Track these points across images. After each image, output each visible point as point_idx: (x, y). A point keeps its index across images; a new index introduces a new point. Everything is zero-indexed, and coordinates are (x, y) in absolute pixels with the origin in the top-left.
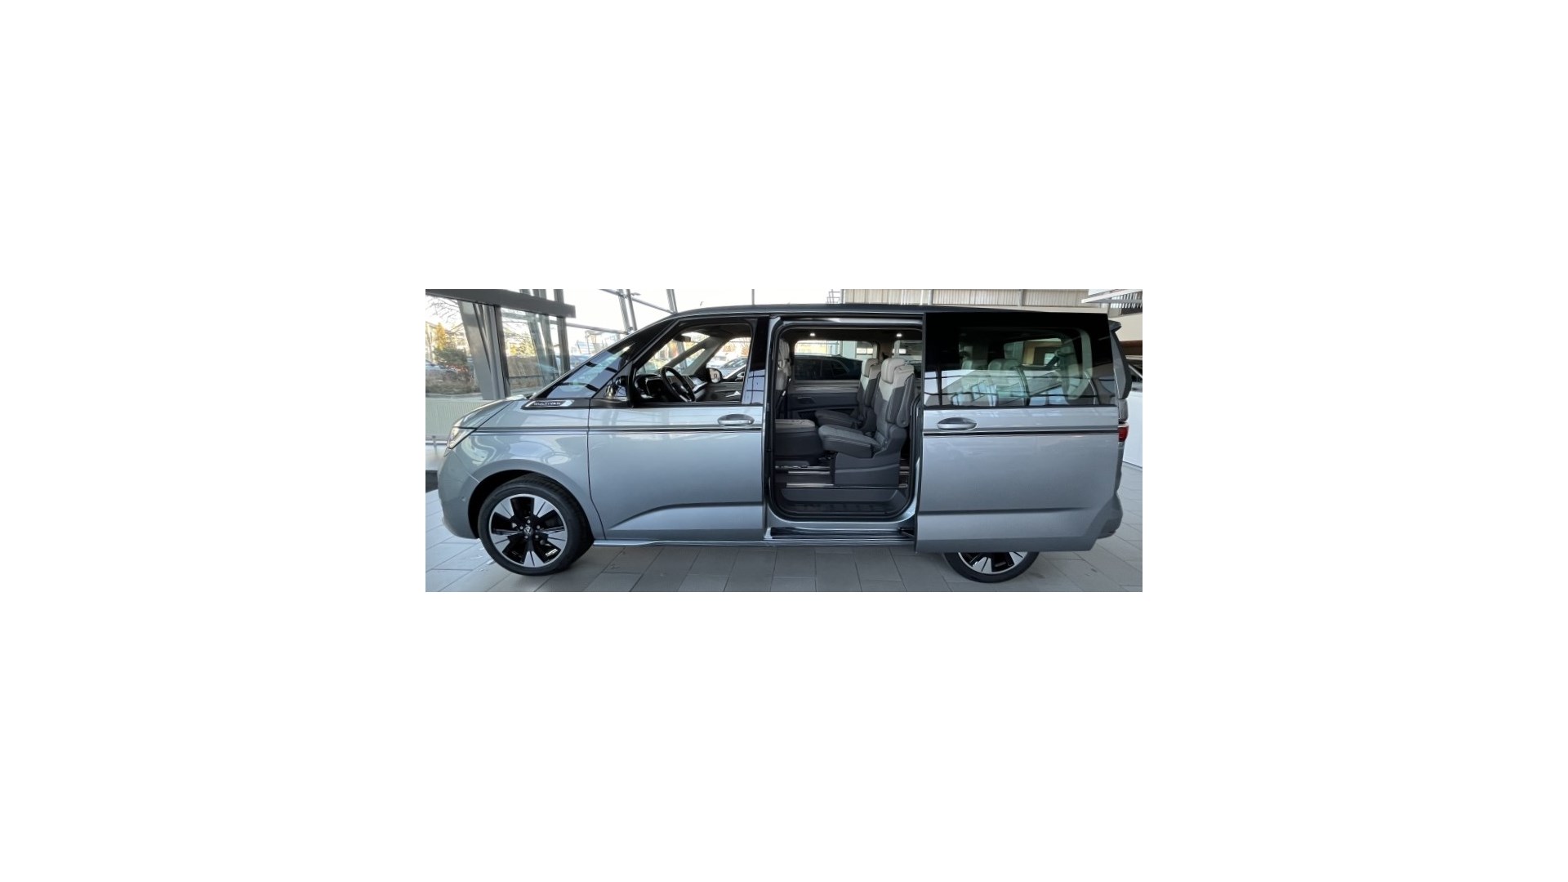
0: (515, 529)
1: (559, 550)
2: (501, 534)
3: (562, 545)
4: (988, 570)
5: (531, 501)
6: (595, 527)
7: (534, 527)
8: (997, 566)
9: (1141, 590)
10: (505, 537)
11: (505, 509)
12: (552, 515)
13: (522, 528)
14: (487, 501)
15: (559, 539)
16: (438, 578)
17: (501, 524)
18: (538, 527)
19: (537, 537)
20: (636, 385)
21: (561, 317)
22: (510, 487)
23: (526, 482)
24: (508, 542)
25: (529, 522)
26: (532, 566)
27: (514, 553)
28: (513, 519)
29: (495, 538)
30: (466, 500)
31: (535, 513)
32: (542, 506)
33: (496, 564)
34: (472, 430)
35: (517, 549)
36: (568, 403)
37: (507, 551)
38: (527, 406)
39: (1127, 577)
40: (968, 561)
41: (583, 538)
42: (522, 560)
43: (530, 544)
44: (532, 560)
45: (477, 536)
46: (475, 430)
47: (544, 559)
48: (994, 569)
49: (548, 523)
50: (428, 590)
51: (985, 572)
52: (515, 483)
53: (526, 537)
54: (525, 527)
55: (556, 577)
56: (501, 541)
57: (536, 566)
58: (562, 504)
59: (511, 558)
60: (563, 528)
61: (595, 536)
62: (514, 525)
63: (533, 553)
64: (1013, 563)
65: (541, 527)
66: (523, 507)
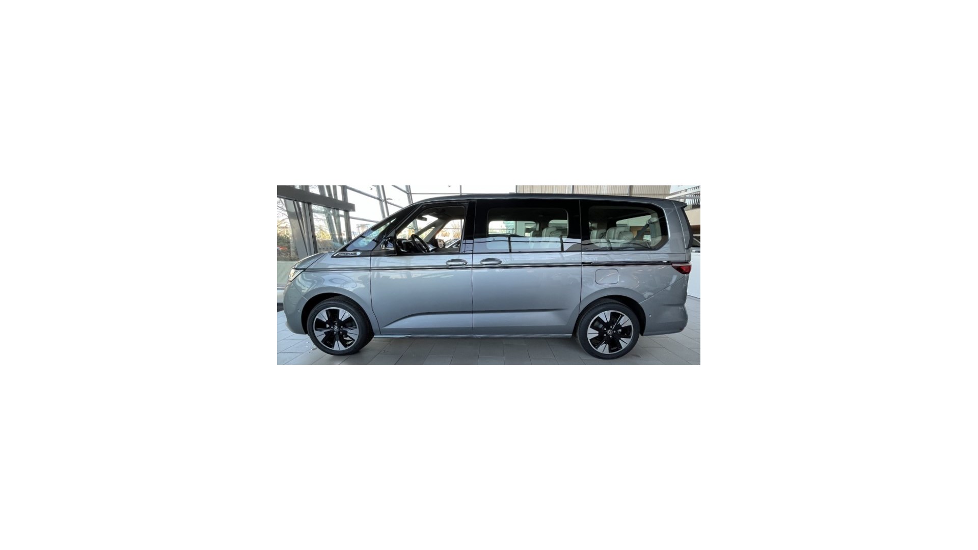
0: (328, 328)
1: (354, 340)
2: (321, 331)
3: (356, 338)
4: (607, 352)
5: (338, 311)
6: (375, 327)
7: (339, 327)
8: (612, 349)
9: (699, 364)
10: (322, 332)
11: (323, 316)
12: (350, 320)
13: (332, 327)
14: (313, 311)
15: (354, 334)
16: (284, 358)
17: (320, 325)
18: (342, 327)
19: (341, 333)
20: (397, 244)
21: (346, 211)
22: (326, 303)
23: (335, 300)
24: (325, 335)
25: (336, 324)
26: (338, 350)
27: (328, 342)
28: (327, 322)
29: (317, 333)
30: (300, 311)
31: (340, 318)
32: (344, 314)
33: (318, 349)
34: (302, 271)
35: (330, 340)
36: (358, 253)
37: (324, 341)
38: (335, 255)
39: (691, 357)
40: (595, 346)
41: (368, 333)
42: (333, 346)
43: (337, 336)
44: (338, 346)
45: (306, 333)
46: (304, 270)
47: (345, 346)
48: (610, 351)
49: (347, 325)
50: (278, 364)
51: (605, 353)
52: (328, 301)
53: (335, 333)
54: (334, 327)
55: (352, 356)
56: (320, 335)
57: (341, 350)
58: (356, 313)
59: (326, 345)
60: (356, 327)
61: (375, 333)
62: (328, 326)
63: (339, 342)
64: (621, 347)
65: (343, 327)
66: (333, 314)
